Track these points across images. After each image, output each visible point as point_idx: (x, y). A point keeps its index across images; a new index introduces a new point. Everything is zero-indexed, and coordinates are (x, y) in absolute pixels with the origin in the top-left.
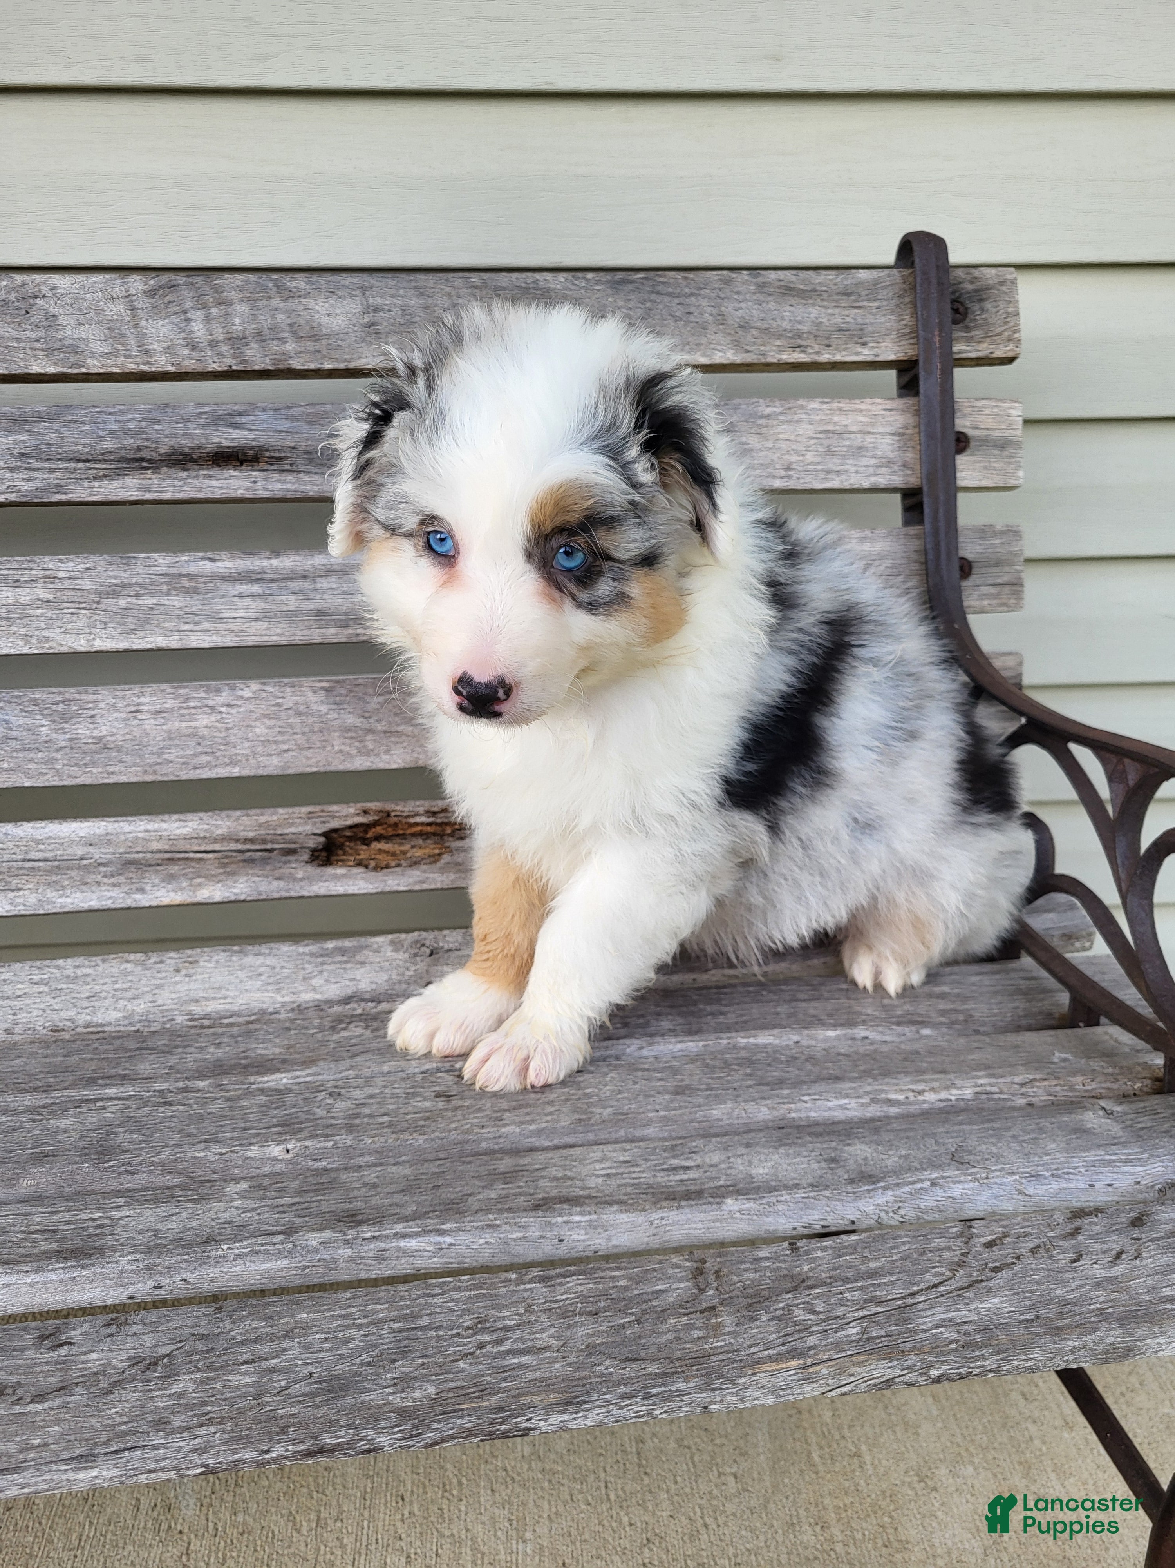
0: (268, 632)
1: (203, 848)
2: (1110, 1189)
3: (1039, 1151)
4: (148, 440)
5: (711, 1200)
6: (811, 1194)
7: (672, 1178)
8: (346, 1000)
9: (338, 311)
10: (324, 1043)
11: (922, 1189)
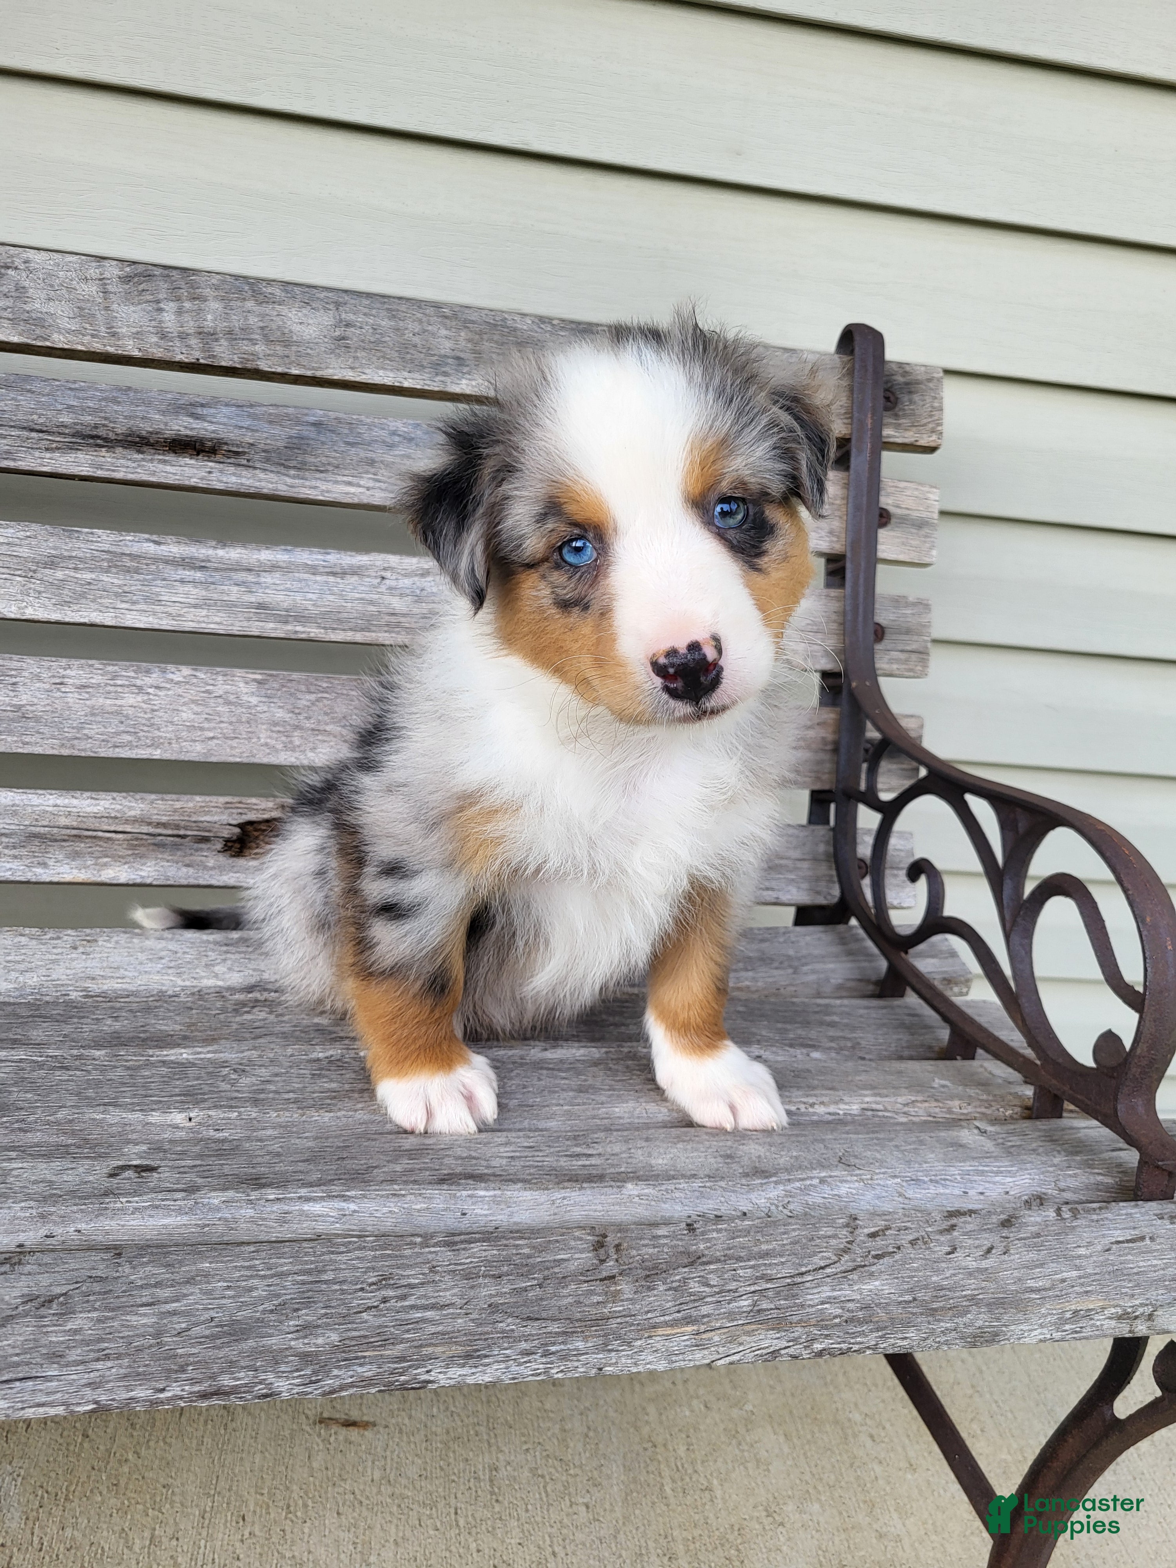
0: (206, 619)
1: (112, 828)
2: (982, 1197)
3: (919, 1159)
4: (106, 419)
5: (613, 1183)
6: (708, 1184)
7: (574, 1163)
8: (250, 989)
9: (311, 322)
10: (228, 1024)
11: (811, 1185)
